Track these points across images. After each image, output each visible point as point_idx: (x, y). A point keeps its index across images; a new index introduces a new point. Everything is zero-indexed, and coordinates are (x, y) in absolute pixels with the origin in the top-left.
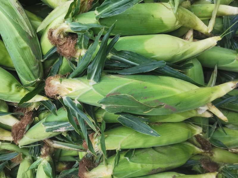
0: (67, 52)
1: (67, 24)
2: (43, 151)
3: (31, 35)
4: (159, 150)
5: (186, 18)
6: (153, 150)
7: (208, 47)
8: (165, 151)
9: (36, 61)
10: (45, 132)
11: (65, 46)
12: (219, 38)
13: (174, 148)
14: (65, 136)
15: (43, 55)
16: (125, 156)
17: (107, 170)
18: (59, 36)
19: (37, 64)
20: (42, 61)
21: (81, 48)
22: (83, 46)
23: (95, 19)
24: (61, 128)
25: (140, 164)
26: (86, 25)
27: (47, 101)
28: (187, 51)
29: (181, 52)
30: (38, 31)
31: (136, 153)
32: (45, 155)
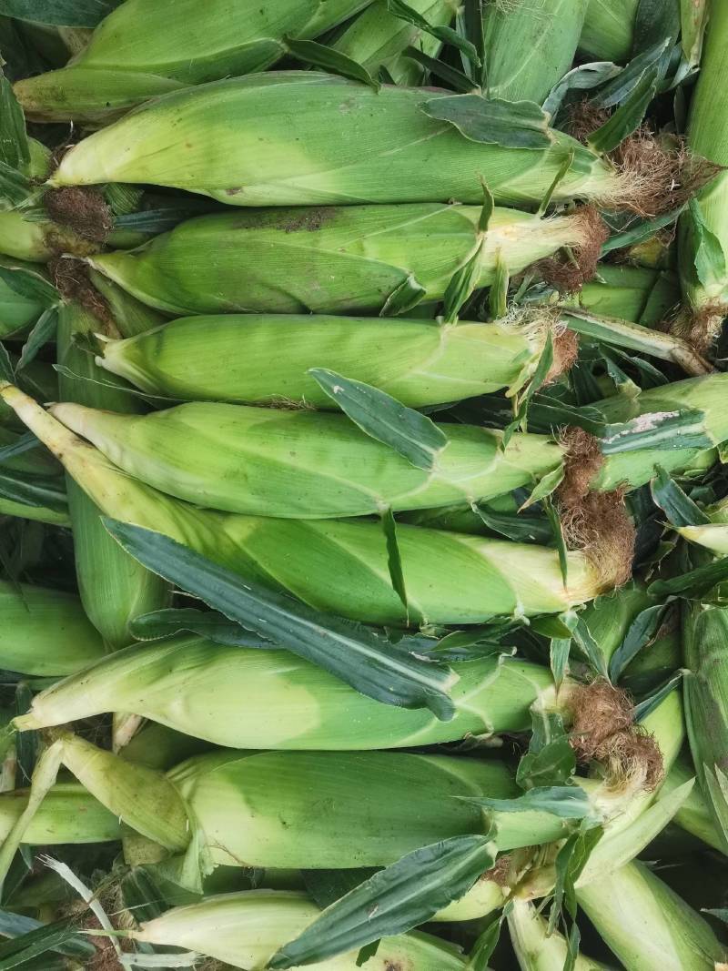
0: (603, 706)
1: (597, 810)
2: (714, 326)
3: (719, 772)
4: (280, 301)
5: (152, 805)
6: (307, 302)
7: (67, 690)
8: (260, 295)
9: (708, 674)
10: (707, 412)
11: (609, 727)
12: (23, 723)
13: (220, 299)
14: (630, 381)
15: (680, 689)
16: (421, 293)
17: (498, 250)
18: (625, 766)
19: (706, 663)
20: (686, 672)
21: (552, 717)
22: (547, 726)
23: (500, 826)
24: (650, 426)
25: (368, 258)
26: (533, 807)
27: (685, 524)
28: (152, 682)
29: (176, 678)
30: (693, 781)
31: (378, 298)
32: (710, 311)
